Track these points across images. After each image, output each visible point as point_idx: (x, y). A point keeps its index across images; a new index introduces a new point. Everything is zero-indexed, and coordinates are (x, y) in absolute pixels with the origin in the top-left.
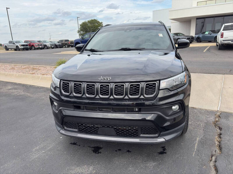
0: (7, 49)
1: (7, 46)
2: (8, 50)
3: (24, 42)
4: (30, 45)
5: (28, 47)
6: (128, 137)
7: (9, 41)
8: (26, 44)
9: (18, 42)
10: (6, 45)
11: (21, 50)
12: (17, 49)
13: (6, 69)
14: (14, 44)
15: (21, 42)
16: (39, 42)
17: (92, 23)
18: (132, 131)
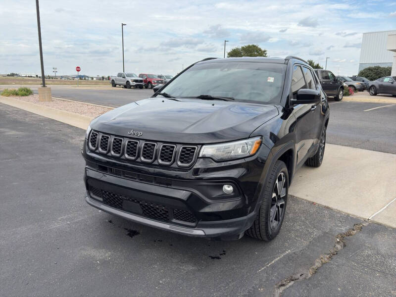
0: (114, 84)
1: (114, 80)
2: (115, 86)
3: (139, 77)
4: (145, 81)
5: (143, 84)
6: (157, 220)
7: (119, 74)
8: (141, 79)
9: (130, 75)
10: (113, 78)
11: (132, 87)
12: (127, 86)
13: (95, 113)
14: (124, 77)
15: (134, 75)
16: (160, 77)
17: (249, 51)
18: (161, 211)
